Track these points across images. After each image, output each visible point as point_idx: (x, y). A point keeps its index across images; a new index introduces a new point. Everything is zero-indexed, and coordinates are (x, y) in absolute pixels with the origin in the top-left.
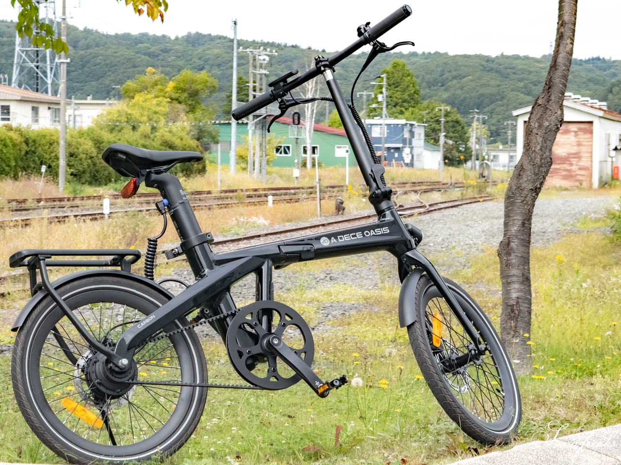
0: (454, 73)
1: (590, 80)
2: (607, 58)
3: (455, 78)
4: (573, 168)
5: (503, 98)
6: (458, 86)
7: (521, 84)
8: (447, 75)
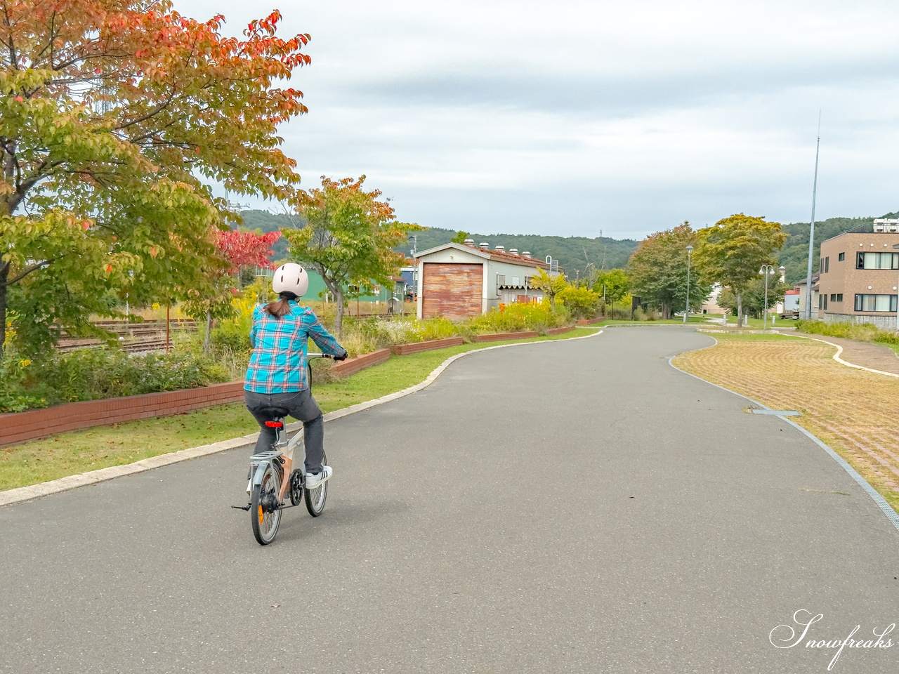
0: (540, 247)
1: (621, 252)
2: (633, 240)
3: (540, 250)
4: (466, 305)
5: (568, 261)
6: (542, 254)
7: (579, 254)
8: (536, 248)
